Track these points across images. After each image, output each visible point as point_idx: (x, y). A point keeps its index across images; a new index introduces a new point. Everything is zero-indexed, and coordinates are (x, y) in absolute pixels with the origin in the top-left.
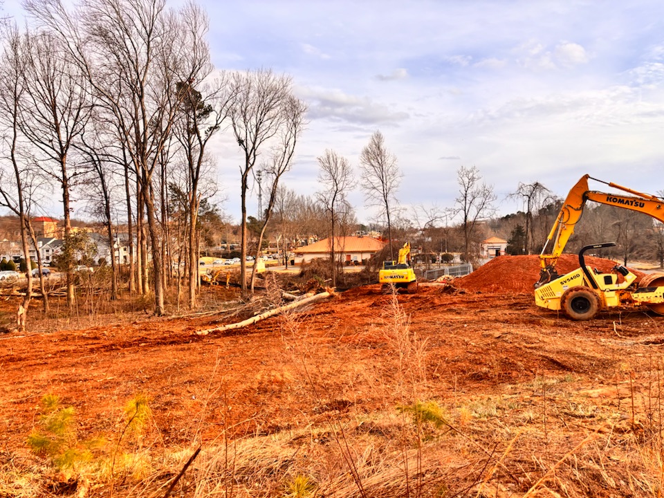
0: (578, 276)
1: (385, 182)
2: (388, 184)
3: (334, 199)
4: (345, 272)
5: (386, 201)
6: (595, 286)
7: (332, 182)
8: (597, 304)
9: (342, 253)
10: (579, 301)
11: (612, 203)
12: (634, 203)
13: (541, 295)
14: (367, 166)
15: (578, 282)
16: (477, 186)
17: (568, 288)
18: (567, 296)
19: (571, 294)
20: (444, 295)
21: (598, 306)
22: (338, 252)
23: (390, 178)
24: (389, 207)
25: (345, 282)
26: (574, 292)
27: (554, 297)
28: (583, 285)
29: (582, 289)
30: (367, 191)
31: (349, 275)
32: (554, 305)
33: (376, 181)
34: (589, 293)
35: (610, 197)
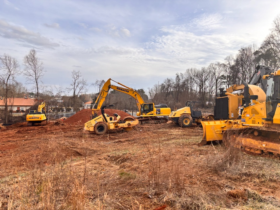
0: (101, 117)
1: (36, 73)
2: (38, 74)
3: (8, 79)
4: (14, 116)
5: (37, 82)
6: (107, 121)
7: (7, 70)
8: (106, 128)
9: (12, 106)
10: (100, 127)
11: (118, 90)
12: (126, 91)
13: (87, 125)
14: (27, 64)
15: (101, 120)
16: (80, 79)
17: (97, 122)
18: (96, 126)
19: (97, 125)
20: (54, 126)
21: (107, 129)
22: (10, 106)
23: (39, 72)
24: (38, 85)
25: (13, 121)
26: (99, 124)
27: (92, 126)
28: (103, 121)
29: (101, 122)
30: (27, 76)
31: (16, 117)
32: (92, 129)
33: (32, 72)
34: (104, 124)
35: (118, 88)
